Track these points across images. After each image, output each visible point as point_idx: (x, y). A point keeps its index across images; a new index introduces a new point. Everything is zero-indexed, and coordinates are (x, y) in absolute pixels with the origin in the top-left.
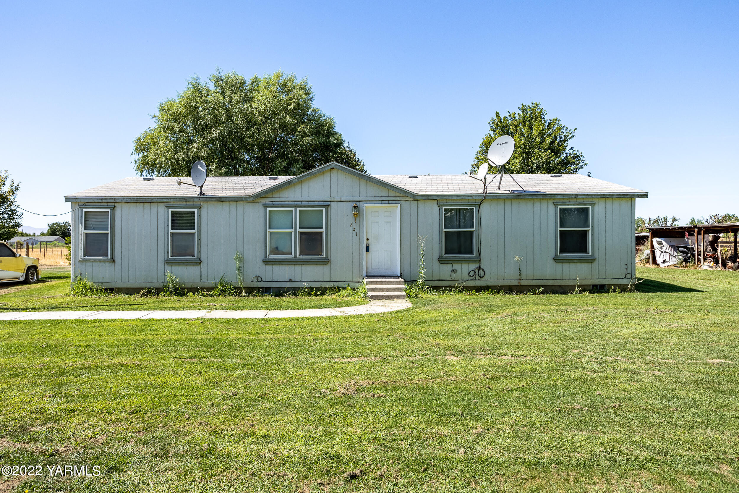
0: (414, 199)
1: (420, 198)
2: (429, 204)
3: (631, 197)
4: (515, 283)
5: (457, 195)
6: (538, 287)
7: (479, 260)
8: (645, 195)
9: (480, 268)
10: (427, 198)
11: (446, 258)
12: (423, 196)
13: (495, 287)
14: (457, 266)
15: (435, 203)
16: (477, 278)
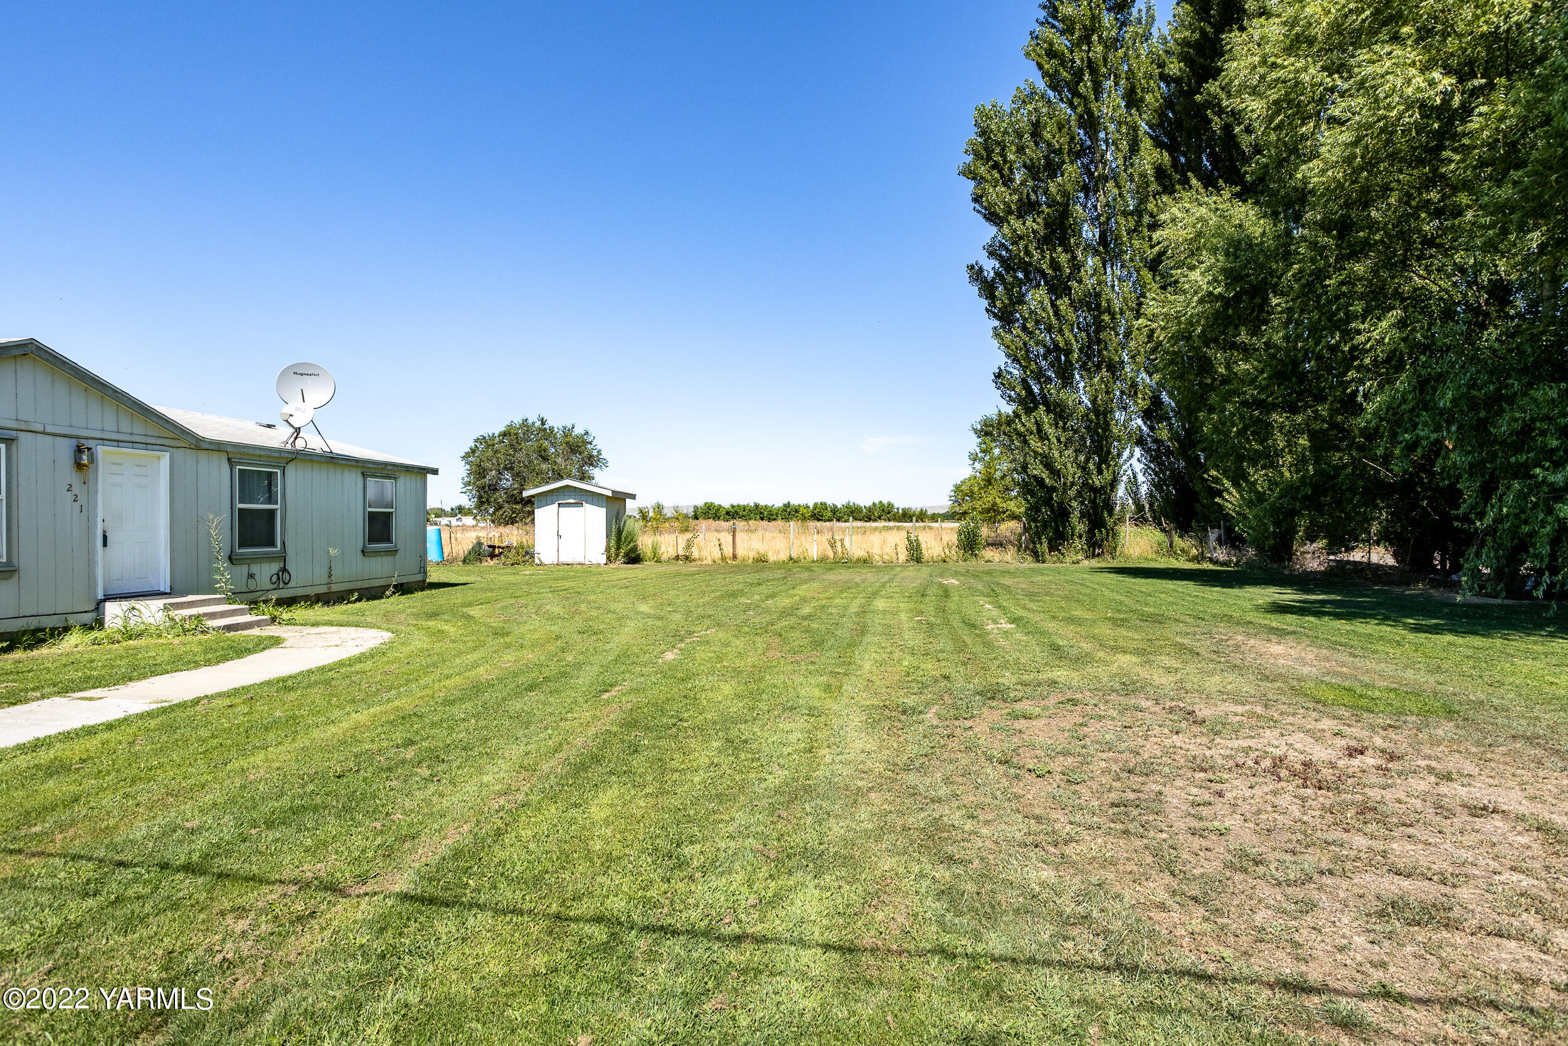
0: (198, 448)
1: (207, 446)
2: (215, 456)
3: (423, 472)
4: (323, 589)
5: (261, 448)
6: (351, 592)
7: (283, 557)
8: (435, 472)
9: (284, 570)
10: (218, 447)
11: (242, 554)
12: (212, 442)
13: (306, 598)
14: (255, 568)
15: (224, 457)
16: (282, 585)
